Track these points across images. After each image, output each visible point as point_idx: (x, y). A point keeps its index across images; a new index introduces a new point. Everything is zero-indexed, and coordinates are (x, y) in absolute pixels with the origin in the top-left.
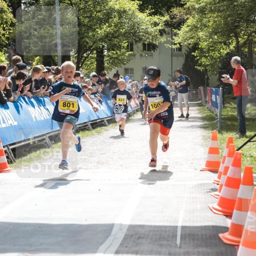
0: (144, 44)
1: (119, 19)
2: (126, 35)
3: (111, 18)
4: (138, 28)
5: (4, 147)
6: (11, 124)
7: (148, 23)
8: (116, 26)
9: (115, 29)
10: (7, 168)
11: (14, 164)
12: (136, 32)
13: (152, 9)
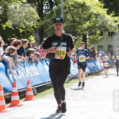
0: (109, 33)
1: (96, 19)
2: (99, 27)
3: (91, 18)
4: (106, 23)
5: (32, 86)
6: (36, 75)
7: (112, 21)
8: (94, 22)
9: (93, 24)
10: (33, 98)
11: (37, 96)
12: (105, 25)
13: (114, 13)
